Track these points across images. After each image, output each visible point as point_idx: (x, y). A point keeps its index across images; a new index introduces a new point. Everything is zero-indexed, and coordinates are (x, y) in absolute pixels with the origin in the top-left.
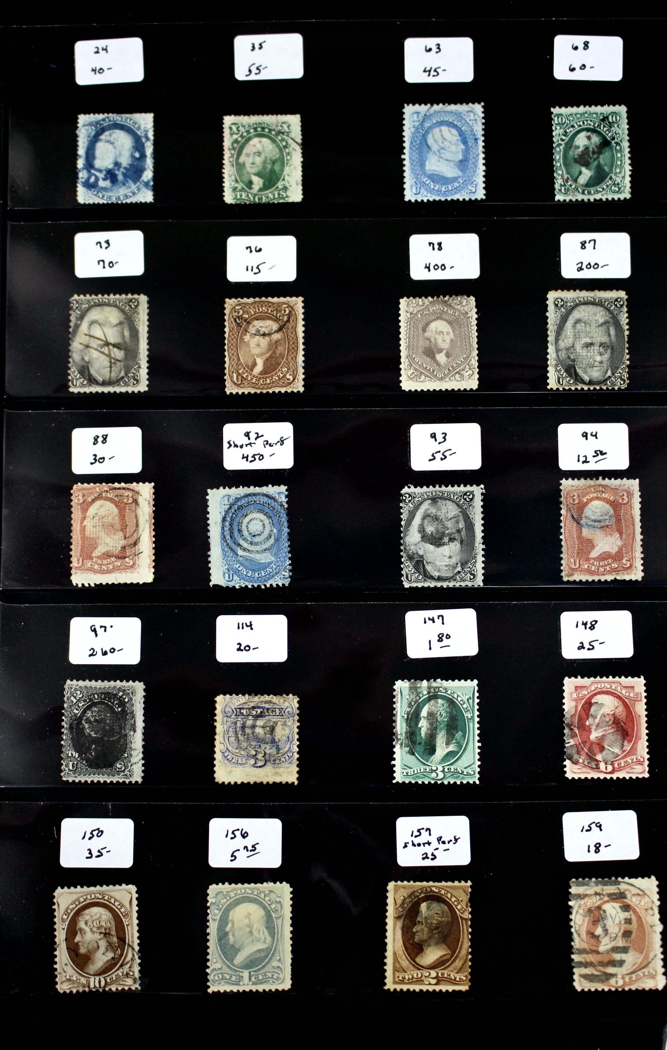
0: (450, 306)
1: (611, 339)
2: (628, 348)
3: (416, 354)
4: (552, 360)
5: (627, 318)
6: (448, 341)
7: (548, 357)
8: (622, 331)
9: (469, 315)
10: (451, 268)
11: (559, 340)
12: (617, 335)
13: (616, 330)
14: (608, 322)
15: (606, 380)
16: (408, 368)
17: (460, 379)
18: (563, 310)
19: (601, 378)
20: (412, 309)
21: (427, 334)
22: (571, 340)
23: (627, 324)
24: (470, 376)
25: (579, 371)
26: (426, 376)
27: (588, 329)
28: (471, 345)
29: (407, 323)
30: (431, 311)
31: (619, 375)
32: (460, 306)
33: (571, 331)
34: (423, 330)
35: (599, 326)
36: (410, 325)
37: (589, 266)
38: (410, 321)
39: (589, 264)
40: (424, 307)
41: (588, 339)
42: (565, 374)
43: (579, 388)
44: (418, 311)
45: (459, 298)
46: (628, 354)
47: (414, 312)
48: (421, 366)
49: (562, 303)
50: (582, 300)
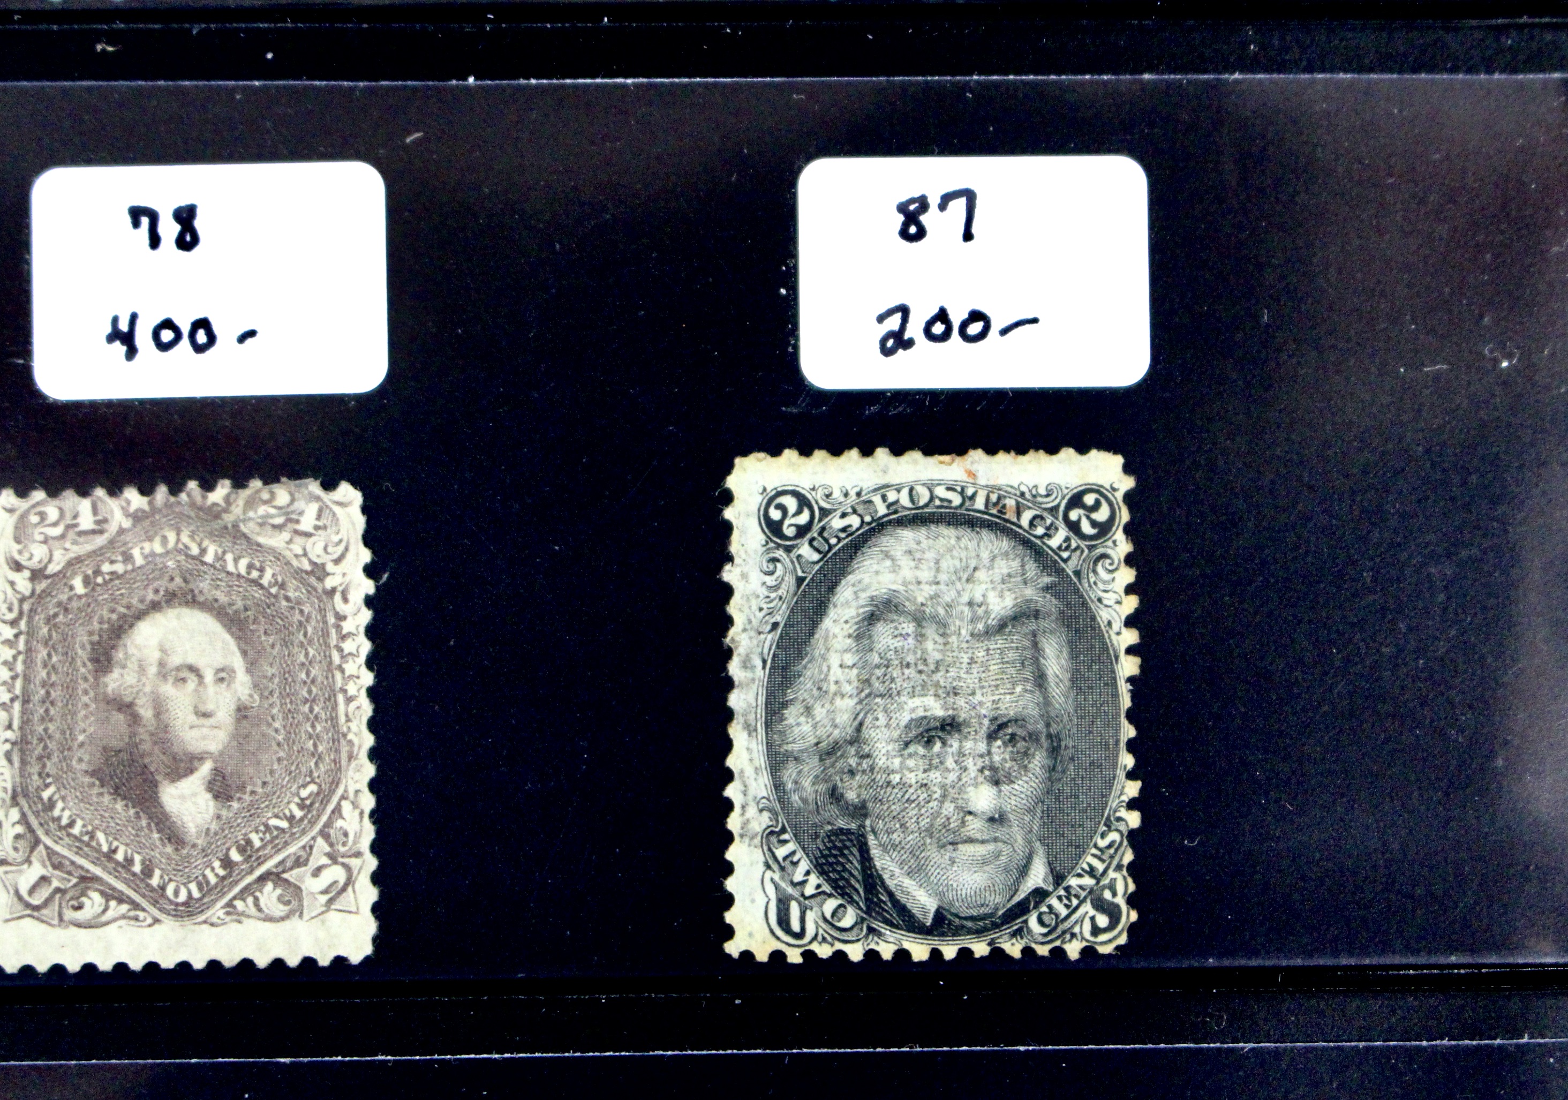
0: (235, 534)
1: (1047, 702)
2: (1132, 746)
3: (61, 786)
4: (752, 811)
5: (1129, 590)
6: (224, 714)
7: (731, 791)
8: (1106, 656)
9: (329, 583)
10: (242, 339)
11: (785, 705)
12: (1077, 680)
13: (1074, 655)
14: (1036, 615)
15: (1022, 909)
16: (19, 856)
17: (279, 910)
18: (805, 550)
19: (998, 901)
20: (39, 552)
21: (114, 681)
22: (846, 706)
23: (1130, 622)
24: (335, 893)
25: (883, 862)
26: (110, 895)
27: (932, 648)
28: (338, 736)
29: (14, 623)
30: (139, 561)
31: (1088, 881)
32: (286, 535)
33: (849, 659)
34: (95, 660)
35: (988, 633)
36: (31, 633)
37: (938, 328)
38: (32, 611)
39: (942, 316)
40: (100, 541)
41: (930, 701)
42: (814, 880)
43: (887, 951)
44: (70, 564)
45: (282, 493)
46: (1131, 775)
47: (53, 569)
48: (84, 844)
49: (804, 518)
50: (905, 501)
